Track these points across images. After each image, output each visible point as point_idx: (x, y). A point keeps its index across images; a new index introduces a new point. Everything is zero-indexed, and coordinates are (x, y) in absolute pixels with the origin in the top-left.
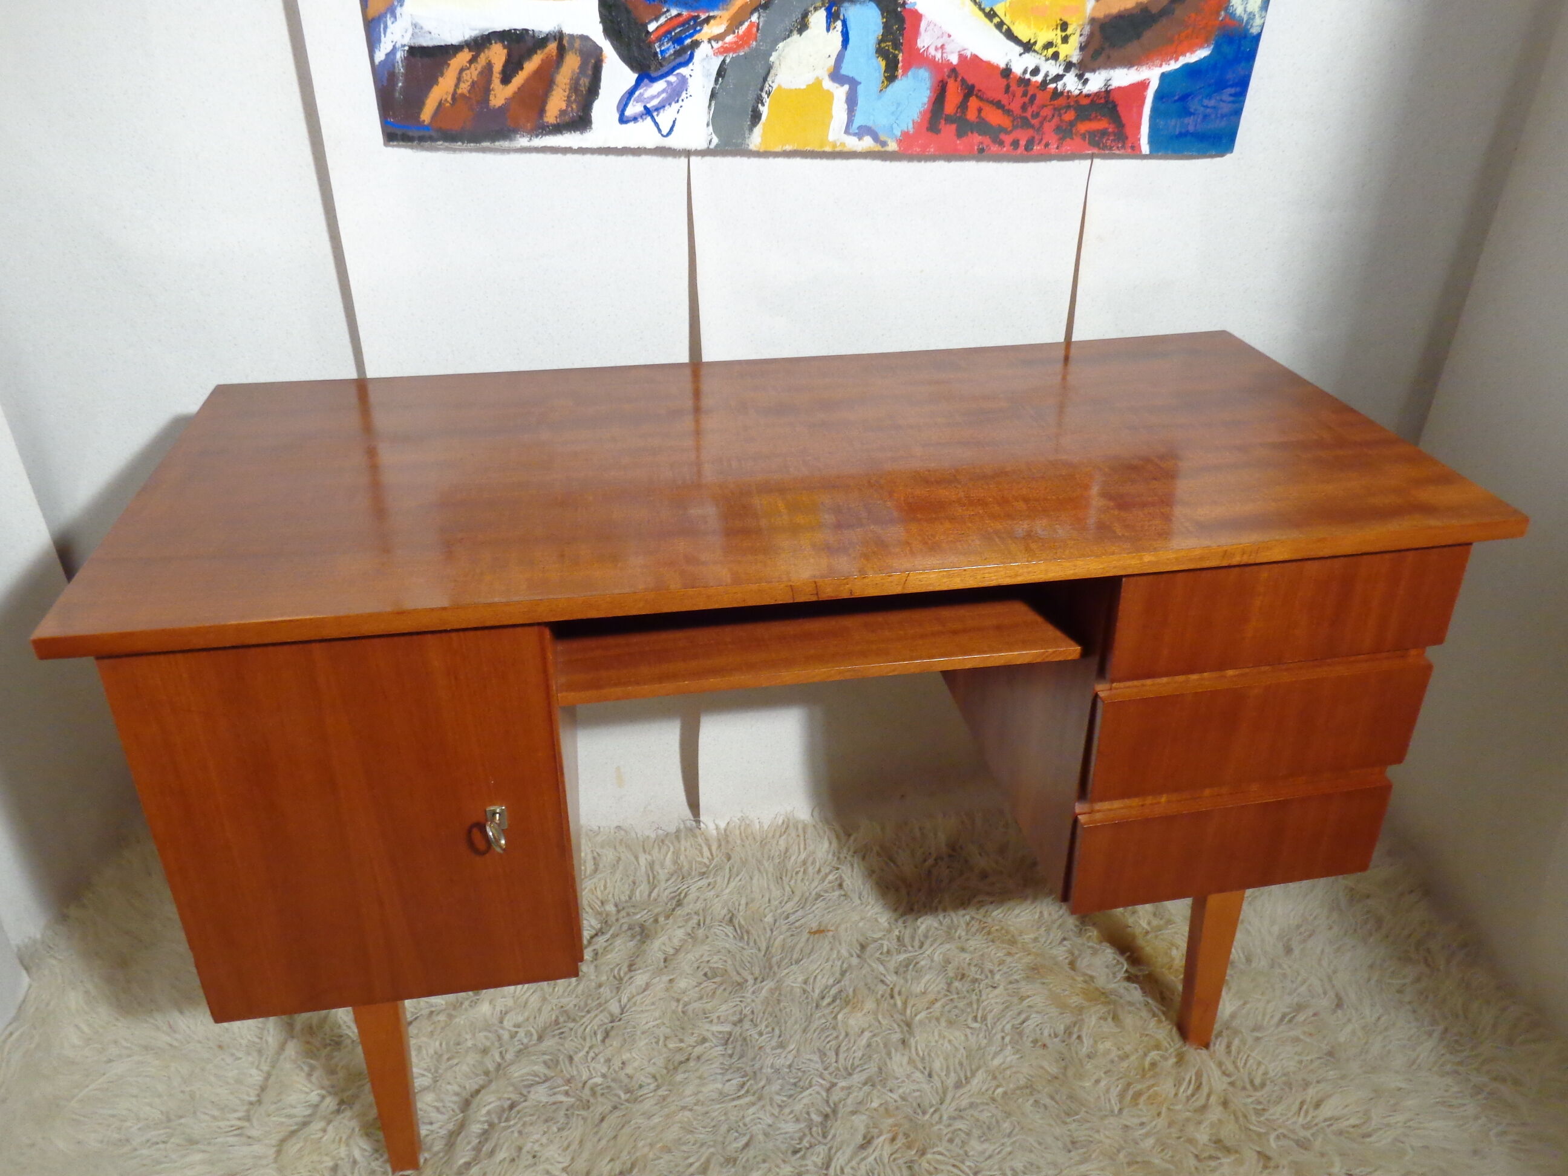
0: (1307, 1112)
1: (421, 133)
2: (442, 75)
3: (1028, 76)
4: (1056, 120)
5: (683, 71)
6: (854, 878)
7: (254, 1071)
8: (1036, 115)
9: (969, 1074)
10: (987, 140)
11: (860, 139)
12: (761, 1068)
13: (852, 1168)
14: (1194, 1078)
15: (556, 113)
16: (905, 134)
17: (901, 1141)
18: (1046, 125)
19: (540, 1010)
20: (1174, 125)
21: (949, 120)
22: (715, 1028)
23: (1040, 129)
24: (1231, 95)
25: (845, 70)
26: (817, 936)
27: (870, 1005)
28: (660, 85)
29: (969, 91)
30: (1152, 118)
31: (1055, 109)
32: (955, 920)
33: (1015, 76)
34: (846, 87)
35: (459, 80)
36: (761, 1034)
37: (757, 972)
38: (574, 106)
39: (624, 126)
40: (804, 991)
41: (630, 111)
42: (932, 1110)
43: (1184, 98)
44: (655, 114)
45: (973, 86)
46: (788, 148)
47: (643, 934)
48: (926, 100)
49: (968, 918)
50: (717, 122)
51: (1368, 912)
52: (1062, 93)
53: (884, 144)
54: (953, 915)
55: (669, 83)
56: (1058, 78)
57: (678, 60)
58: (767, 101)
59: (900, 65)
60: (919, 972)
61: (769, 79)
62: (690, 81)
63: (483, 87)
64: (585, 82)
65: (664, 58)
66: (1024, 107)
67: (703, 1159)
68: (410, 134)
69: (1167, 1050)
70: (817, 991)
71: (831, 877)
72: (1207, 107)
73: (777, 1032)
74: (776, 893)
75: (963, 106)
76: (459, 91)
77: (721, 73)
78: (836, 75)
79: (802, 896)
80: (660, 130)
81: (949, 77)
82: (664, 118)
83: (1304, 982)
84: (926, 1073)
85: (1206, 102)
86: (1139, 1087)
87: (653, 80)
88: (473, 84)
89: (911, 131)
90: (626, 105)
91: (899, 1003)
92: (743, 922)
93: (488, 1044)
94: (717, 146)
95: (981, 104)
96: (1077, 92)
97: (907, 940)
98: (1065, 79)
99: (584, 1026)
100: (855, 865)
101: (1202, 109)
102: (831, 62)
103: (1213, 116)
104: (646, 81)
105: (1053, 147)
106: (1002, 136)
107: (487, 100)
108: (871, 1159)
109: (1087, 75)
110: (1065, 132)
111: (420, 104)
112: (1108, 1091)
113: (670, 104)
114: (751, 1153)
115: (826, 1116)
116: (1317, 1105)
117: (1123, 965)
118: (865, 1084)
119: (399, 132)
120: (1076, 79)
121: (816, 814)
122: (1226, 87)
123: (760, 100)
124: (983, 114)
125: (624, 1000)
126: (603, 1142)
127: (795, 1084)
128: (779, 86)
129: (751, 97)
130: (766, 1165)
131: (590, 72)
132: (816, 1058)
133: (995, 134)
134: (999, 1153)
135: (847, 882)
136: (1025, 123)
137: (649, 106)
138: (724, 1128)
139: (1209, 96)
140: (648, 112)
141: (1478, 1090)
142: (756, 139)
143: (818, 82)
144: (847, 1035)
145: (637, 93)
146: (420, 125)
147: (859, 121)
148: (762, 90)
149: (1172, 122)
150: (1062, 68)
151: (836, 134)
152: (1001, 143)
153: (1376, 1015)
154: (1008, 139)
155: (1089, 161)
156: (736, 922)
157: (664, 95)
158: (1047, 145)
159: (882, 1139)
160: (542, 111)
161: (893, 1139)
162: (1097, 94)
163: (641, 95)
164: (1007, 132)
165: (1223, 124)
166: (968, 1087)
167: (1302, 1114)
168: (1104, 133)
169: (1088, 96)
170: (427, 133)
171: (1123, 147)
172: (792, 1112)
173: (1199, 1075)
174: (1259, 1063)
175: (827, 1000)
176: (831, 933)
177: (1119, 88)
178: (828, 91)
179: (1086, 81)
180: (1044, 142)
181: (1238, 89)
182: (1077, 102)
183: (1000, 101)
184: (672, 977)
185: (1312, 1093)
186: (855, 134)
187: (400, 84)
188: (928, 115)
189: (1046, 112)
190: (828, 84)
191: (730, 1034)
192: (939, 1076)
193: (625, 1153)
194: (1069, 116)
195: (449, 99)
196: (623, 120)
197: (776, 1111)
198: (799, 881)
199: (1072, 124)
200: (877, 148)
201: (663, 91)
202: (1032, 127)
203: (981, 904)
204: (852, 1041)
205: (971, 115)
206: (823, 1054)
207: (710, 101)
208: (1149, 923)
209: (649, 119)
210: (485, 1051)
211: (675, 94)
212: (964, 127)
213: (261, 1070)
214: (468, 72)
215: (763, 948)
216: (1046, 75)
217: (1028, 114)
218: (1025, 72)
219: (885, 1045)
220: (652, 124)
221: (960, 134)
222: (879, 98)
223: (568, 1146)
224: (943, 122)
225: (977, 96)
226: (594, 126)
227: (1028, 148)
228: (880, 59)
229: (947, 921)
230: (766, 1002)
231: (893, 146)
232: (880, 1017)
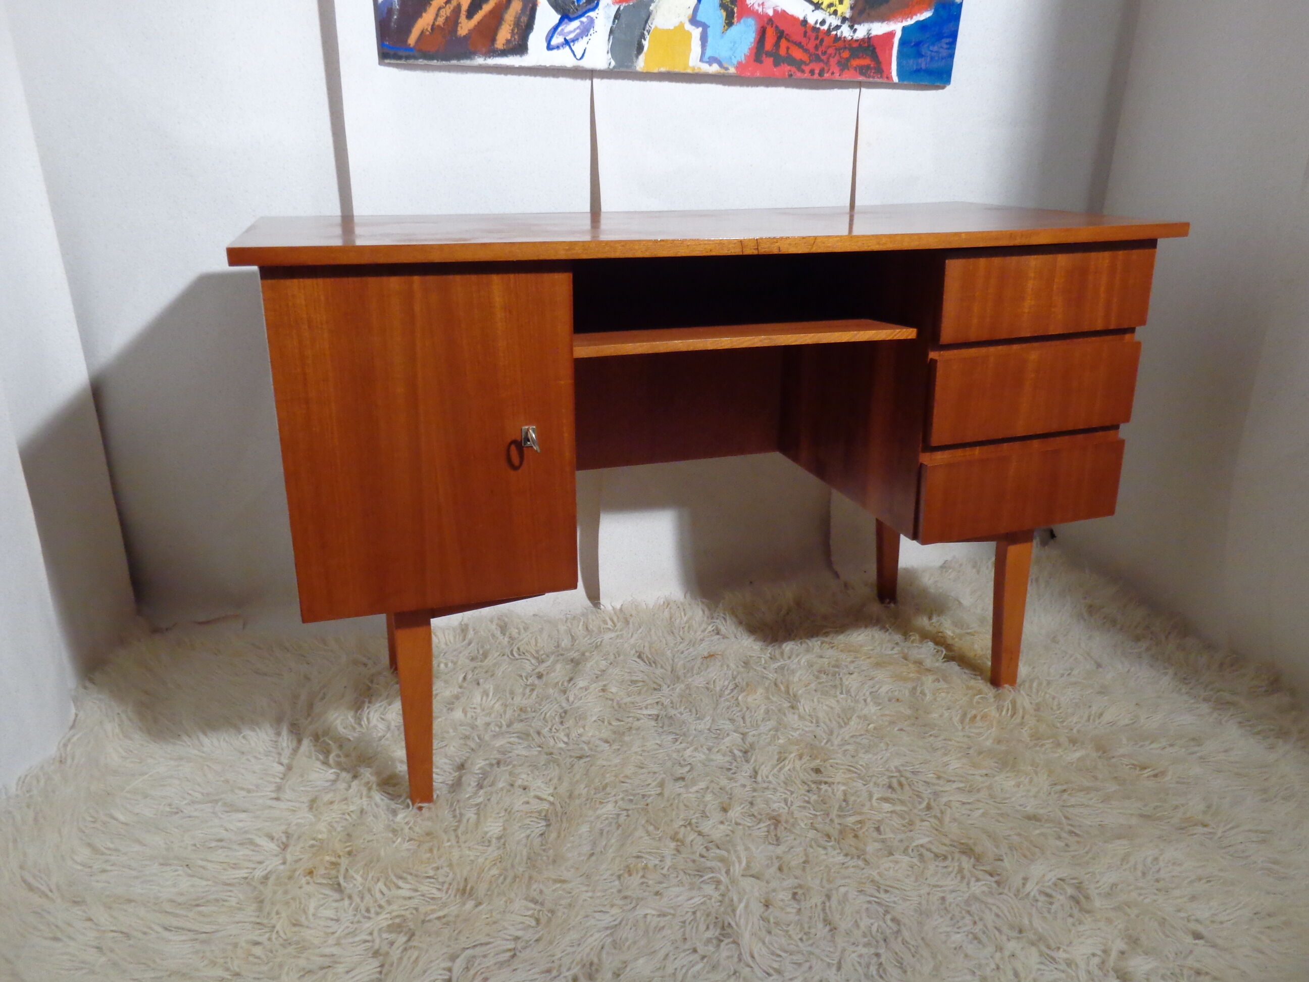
0: (1094, 721)
1: (407, 53)
2: (425, 11)
3: (818, 26)
4: (837, 57)
5: (591, 14)
6: (728, 626)
7: (275, 765)
8: (824, 53)
9: (846, 720)
10: (794, 69)
11: (710, 65)
12: (688, 730)
13: (773, 775)
14: (1010, 706)
15: (504, 41)
16: (740, 63)
17: (806, 758)
18: (831, 59)
19: (505, 712)
20: (912, 63)
21: (768, 54)
22: (645, 712)
23: (827, 62)
24: (947, 44)
25: (698, 18)
26: (708, 659)
27: (760, 691)
28: (576, 24)
29: (781, 35)
30: (898, 58)
31: (836, 49)
32: (810, 644)
33: (810, 25)
34: (700, 29)
35: (437, 15)
36: (681, 714)
37: (669, 682)
38: (516, 37)
39: (550, 52)
40: (708, 689)
41: (554, 42)
42: (825, 741)
43: (918, 44)
44: (572, 44)
45: (783, 32)
46: (663, 70)
47: (576, 663)
48: (752, 40)
49: (819, 643)
50: (613, 51)
51: (1105, 618)
52: (840, 38)
53: (727, 69)
54: (807, 641)
55: (582, 22)
56: (838, 27)
57: (589, 7)
58: (648, 37)
59: (736, 15)
60: (793, 672)
61: (649, 22)
62: (596, 21)
63: (453, 21)
64: (524, 19)
65: (579, 5)
66: (816, 47)
67: (658, 780)
68: (401, 53)
69: (987, 694)
70: (718, 689)
71: (710, 628)
72: (932, 51)
73: (694, 710)
74: (670, 638)
75: (777, 45)
76: (437, 23)
77: (617, 16)
78: (694, 21)
79: (691, 641)
80: (575, 56)
81: (768, 24)
82: (578, 47)
83: (1071, 656)
84: (814, 721)
85: (931, 48)
86: (974, 712)
87: (571, 20)
88: (447, 19)
89: (744, 62)
90: (552, 37)
91: (783, 688)
92: (650, 656)
93: (468, 733)
94: (614, 67)
95: (789, 44)
96: (850, 38)
97: (778, 656)
98: (842, 29)
99: (543, 714)
100: (728, 618)
101: (929, 53)
102: (690, 11)
103: (937, 58)
104: (566, 20)
105: (837, 75)
106: (803, 67)
107: (456, 31)
108: (787, 768)
109: (856, 26)
110: (844, 65)
111: (408, 32)
112: (951, 719)
113: (582, 38)
114: (695, 774)
115: (746, 752)
116: (1101, 715)
117: (942, 652)
118: (770, 730)
119: (392, 52)
120: (849, 29)
121: (688, 595)
122: (943, 37)
123: (643, 36)
124: (790, 51)
125: (571, 699)
126: (578, 777)
127: (716, 738)
128: (656, 27)
129: (637, 33)
130: (709, 778)
131: (528, 13)
132: (728, 722)
133: (799, 65)
134: (881, 759)
135: (723, 630)
136: (818, 59)
137: (567, 38)
138: (669, 764)
139: (933, 44)
140: (567, 42)
141: (1205, 700)
142: (641, 64)
143: (682, 25)
144: (748, 708)
145: (560, 29)
146: (408, 48)
147: (709, 53)
148: (644, 30)
149: (911, 61)
150: (840, 21)
151: (694, 62)
152: (803, 71)
153: (1127, 670)
154: (807, 69)
155: (858, 90)
156: (644, 657)
157: (578, 31)
158: (833, 73)
159: (792, 755)
160: (493, 40)
161: (800, 757)
162: (863, 40)
163: (563, 30)
164: (806, 64)
165: (941, 64)
166: (848, 727)
167: (1091, 721)
168: (868, 67)
169: (857, 41)
170: (411, 53)
171: (881, 77)
172: (718, 752)
173: (1014, 703)
174: (1054, 698)
175: (727, 692)
176: (719, 657)
177: (877, 36)
178: (688, 31)
179: (855, 31)
180: (830, 71)
181: (951, 40)
182: (850, 45)
183: (800, 43)
184: (604, 683)
185: (1094, 709)
186: (707, 62)
187: (395, 17)
188: (755, 51)
189: (830, 51)
190: (688, 27)
191: (658, 716)
192: (825, 723)
193: (597, 780)
194: (846, 54)
195: (429, 29)
196: (549, 48)
197: (707, 752)
198: (686, 632)
199: (848, 60)
200: (722, 71)
201: (578, 28)
202: (822, 61)
203: (826, 634)
204: (753, 711)
205: (782, 51)
206: (732, 720)
207: (609, 36)
208: (953, 632)
209: (567, 47)
210: (467, 737)
211: (585, 31)
212: (778, 61)
213: (282, 764)
214: (444, 10)
215: (669, 669)
216: (830, 25)
217: (820, 53)
218: (816, 23)
219: (779, 710)
220: (570, 51)
221: (776, 64)
222: (722, 37)
223: (550, 780)
224: (764, 56)
225: (786, 39)
226: (529, 51)
227: (820, 74)
228: (722, 11)
229: (804, 645)
230: (681, 696)
231: (732, 70)
232: (771, 697)
